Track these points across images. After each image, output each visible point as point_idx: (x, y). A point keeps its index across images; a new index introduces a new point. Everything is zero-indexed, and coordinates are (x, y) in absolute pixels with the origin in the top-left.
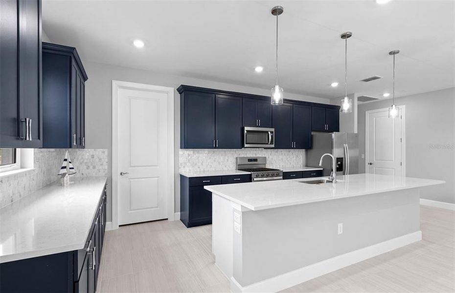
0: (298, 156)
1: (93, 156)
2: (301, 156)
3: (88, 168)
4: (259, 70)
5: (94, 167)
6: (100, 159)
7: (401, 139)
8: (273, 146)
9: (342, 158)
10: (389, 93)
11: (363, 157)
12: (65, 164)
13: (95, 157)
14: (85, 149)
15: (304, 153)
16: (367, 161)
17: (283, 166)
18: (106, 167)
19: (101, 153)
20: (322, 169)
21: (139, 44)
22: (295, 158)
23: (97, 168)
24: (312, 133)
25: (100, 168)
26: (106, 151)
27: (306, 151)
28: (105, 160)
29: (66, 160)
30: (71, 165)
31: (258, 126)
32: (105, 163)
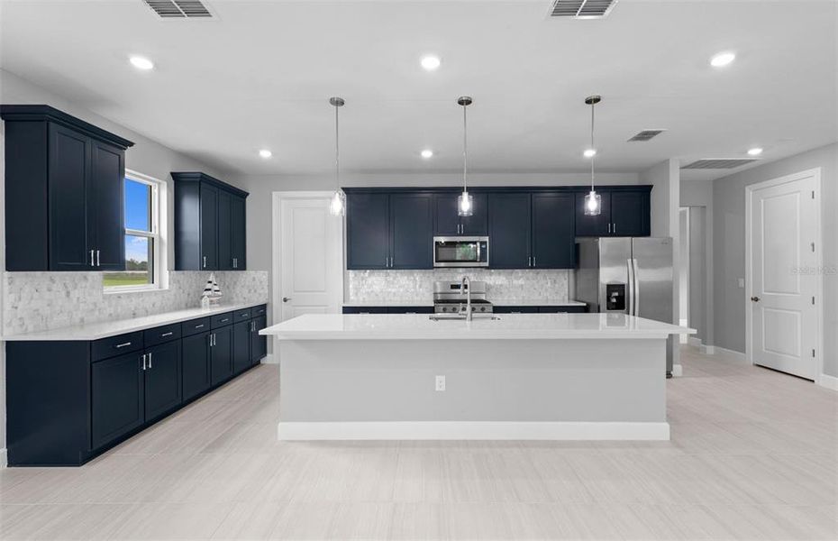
0: (557, 281)
1: (254, 279)
2: (566, 282)
3: (250, 291)
4: (427, 154)
5: (255, 291)
6: (261, 282)
7: (813, 245)
8: (487, 264)
9: (623, 285)
10: (760, 148)
11: (741, 284)
12: (209, 286)
13: (257, 279)
14: (247, 272)
15: (572, 275)
16: (750, 294)
17: (523, 297)
18: (267, 292)
19: (262, 275)
20: (585, 304)
21: (265, 154)
22: (549, 284)
23: (258, 291)
24: (578, 240)
25: (262, 291)
26: (266, 272)
27: (575, 273)
28: (266, 284)
29: (210, 282)
30: (217, 288)
31: (460, 235)
32: (266, 287)
